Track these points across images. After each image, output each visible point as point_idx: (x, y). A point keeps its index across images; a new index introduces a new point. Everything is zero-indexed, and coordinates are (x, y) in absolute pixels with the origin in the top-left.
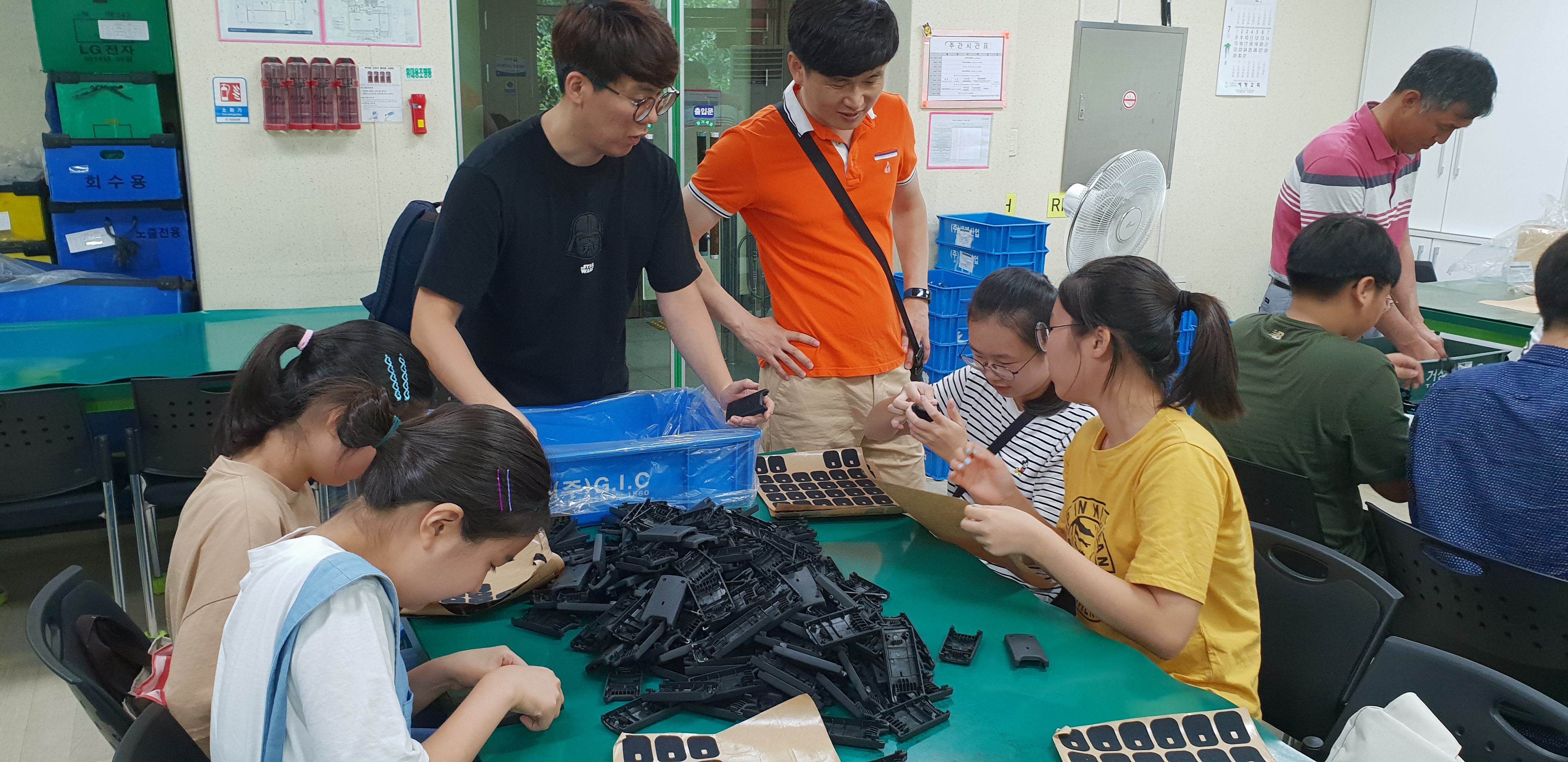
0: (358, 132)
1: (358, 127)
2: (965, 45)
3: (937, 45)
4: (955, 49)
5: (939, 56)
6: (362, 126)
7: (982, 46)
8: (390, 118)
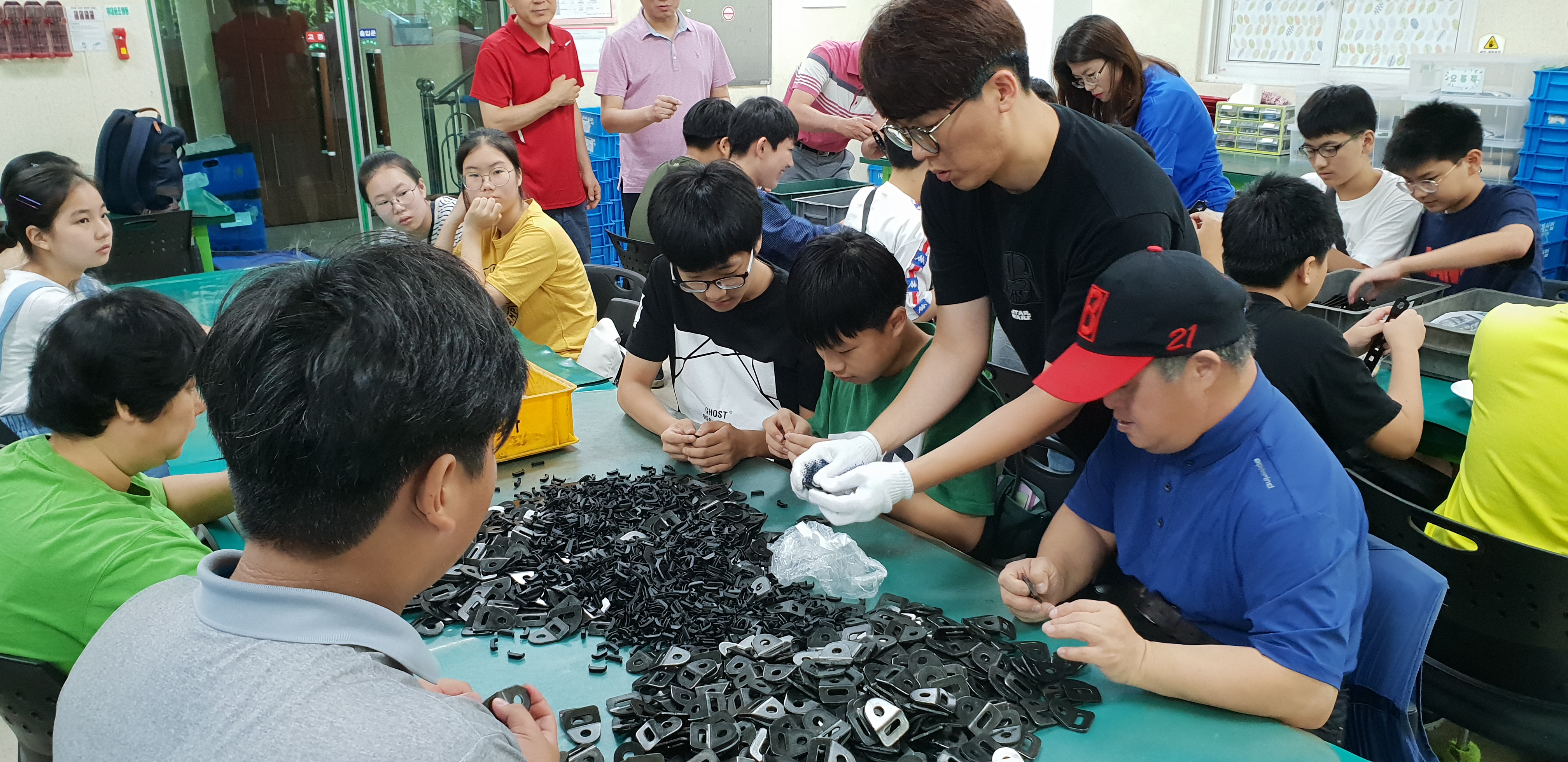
0: (71, 59)
1: (71, 55)
6: (74, 54)
8: (98, 47)
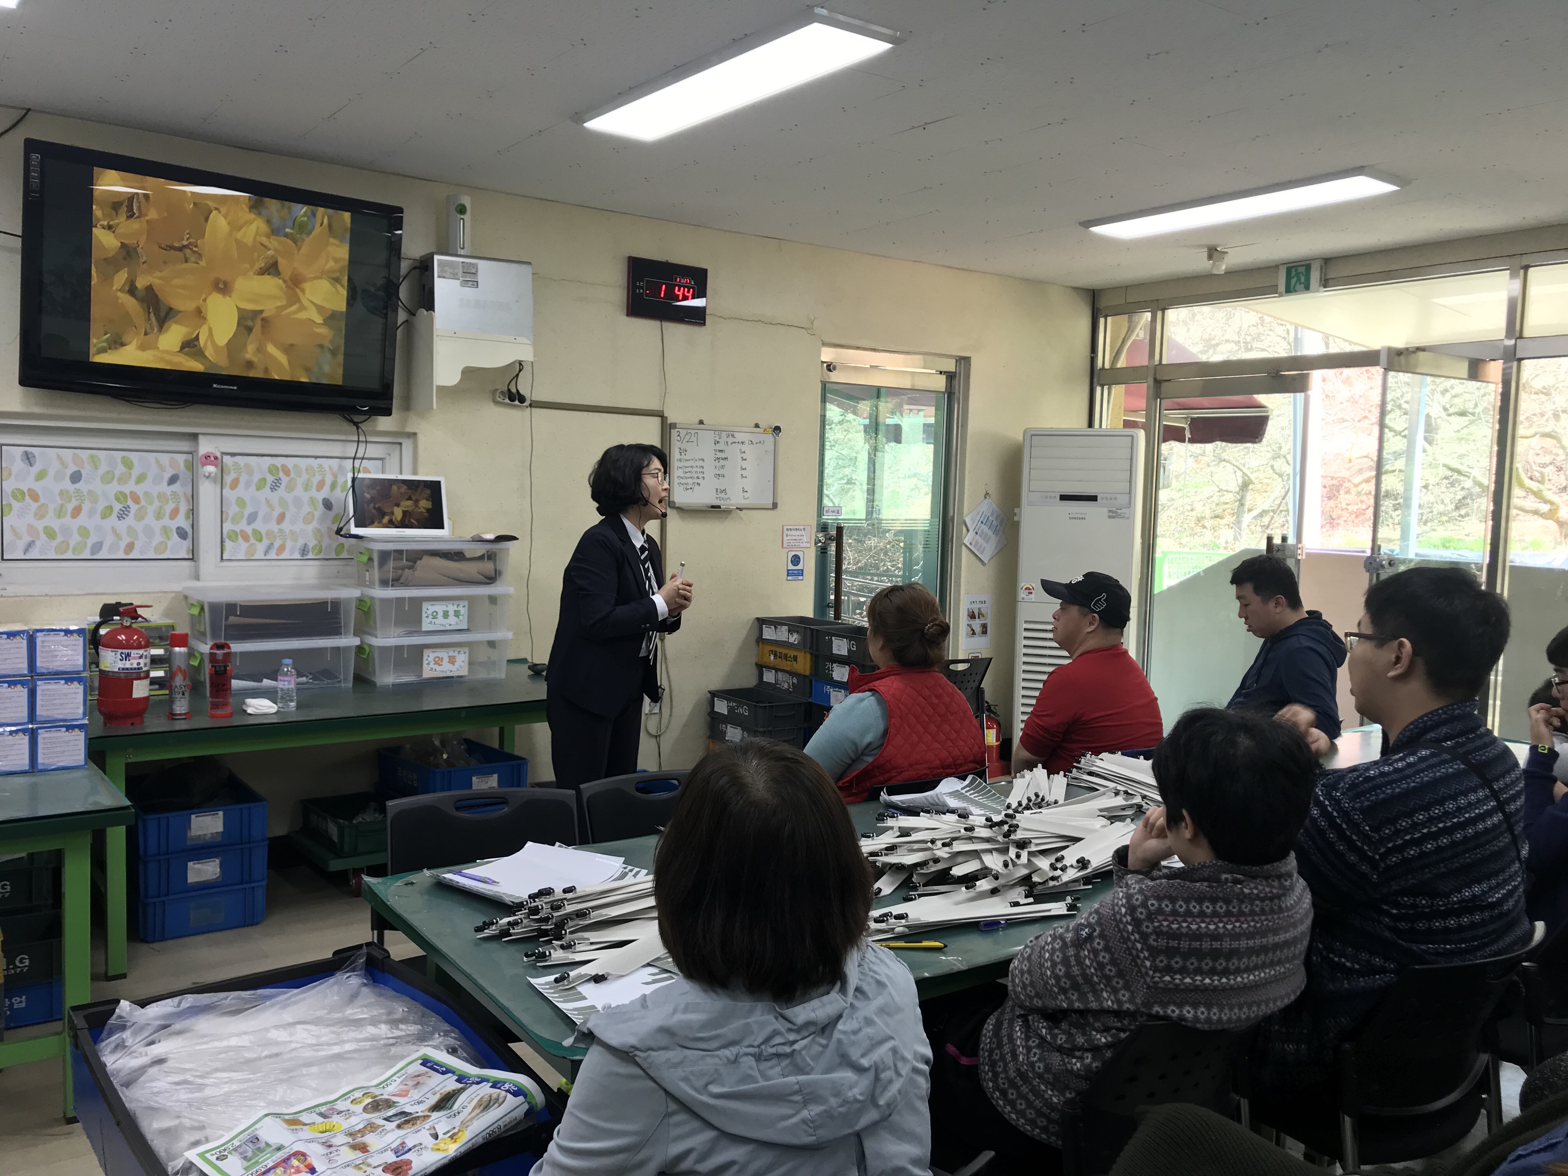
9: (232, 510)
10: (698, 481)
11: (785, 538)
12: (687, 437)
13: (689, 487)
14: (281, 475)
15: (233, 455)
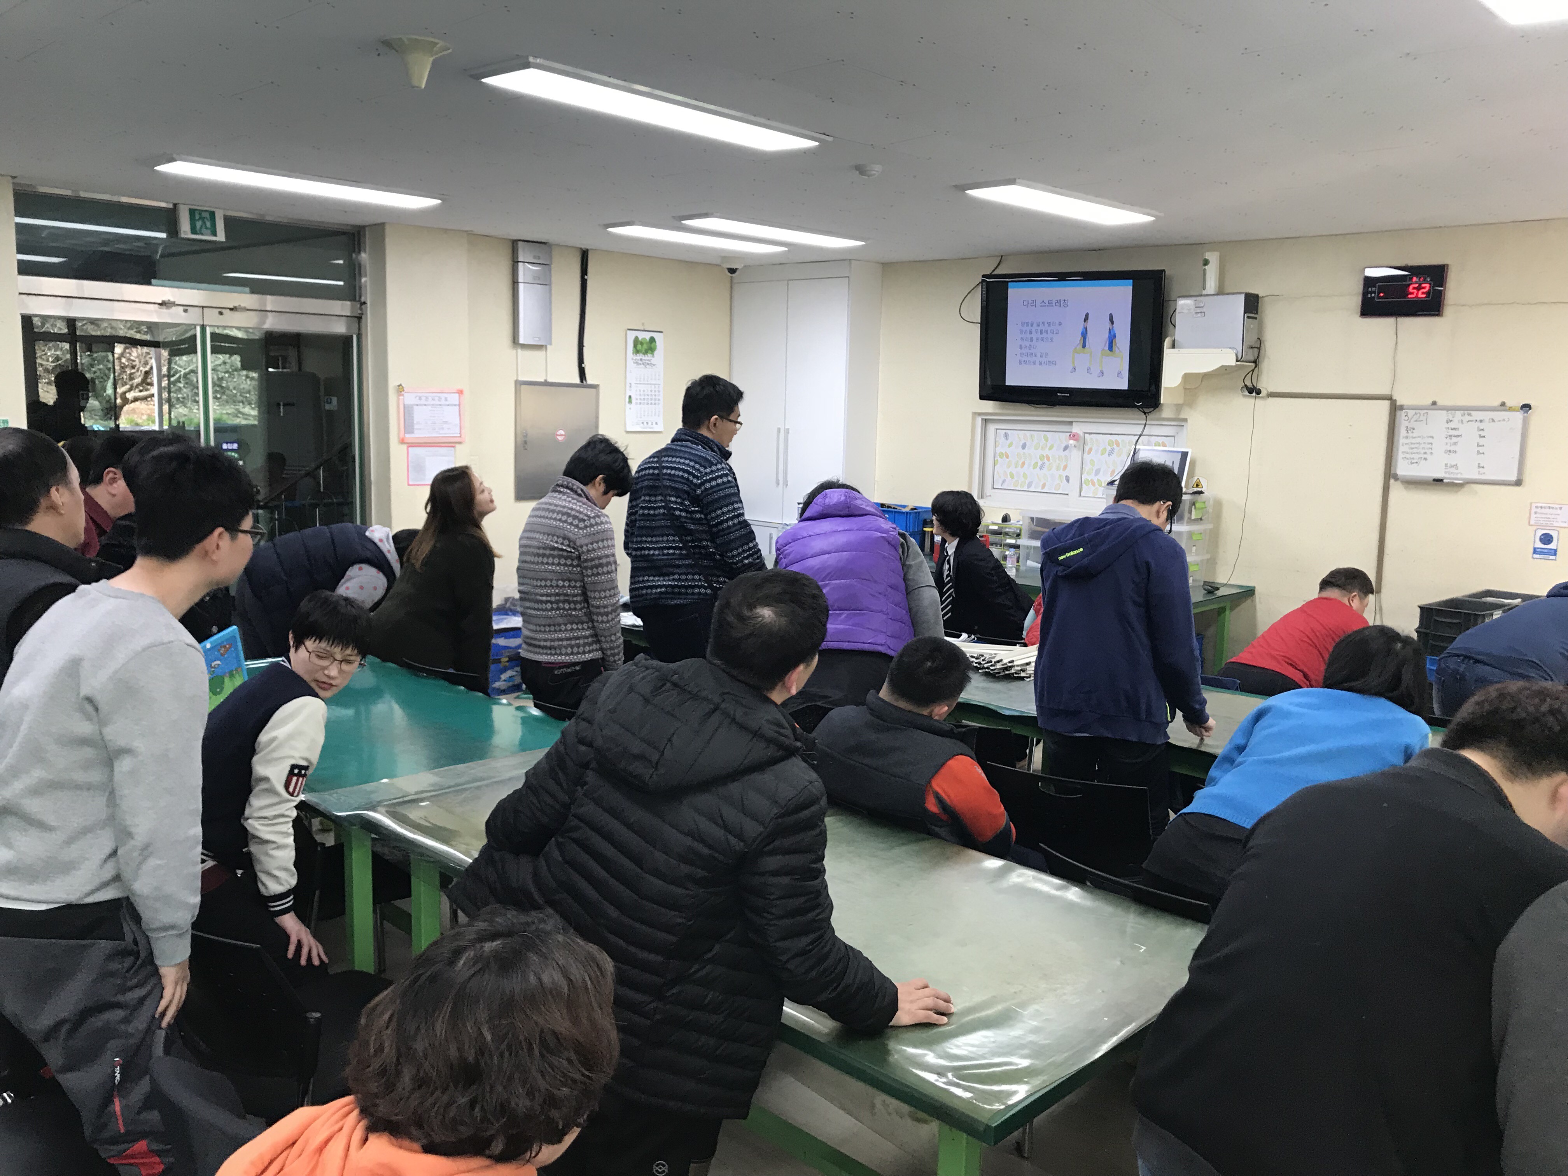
2: (430, 398)
3: (409, 399)
4: (423, 402)
5: (412, 406)
7: (443, 399)
9: (1087, 468)
10: (1425, 456)
11: (1533, 516)
12: (1416, 417)
13: (1415, 461)
14: (1115, 446)
15: (1090, 433)
